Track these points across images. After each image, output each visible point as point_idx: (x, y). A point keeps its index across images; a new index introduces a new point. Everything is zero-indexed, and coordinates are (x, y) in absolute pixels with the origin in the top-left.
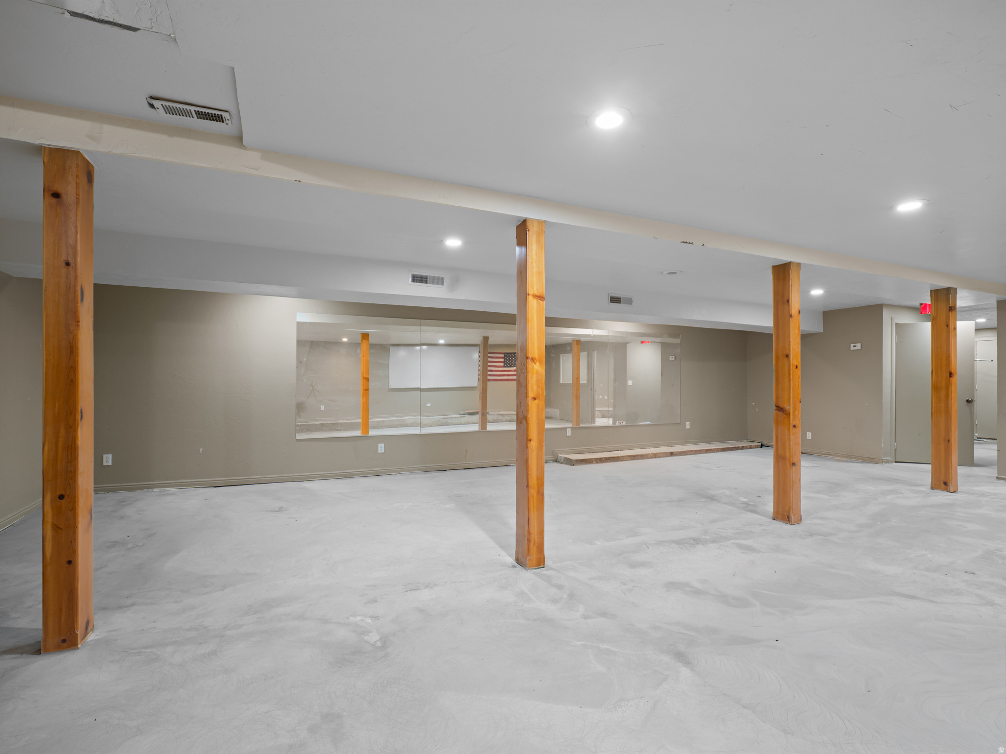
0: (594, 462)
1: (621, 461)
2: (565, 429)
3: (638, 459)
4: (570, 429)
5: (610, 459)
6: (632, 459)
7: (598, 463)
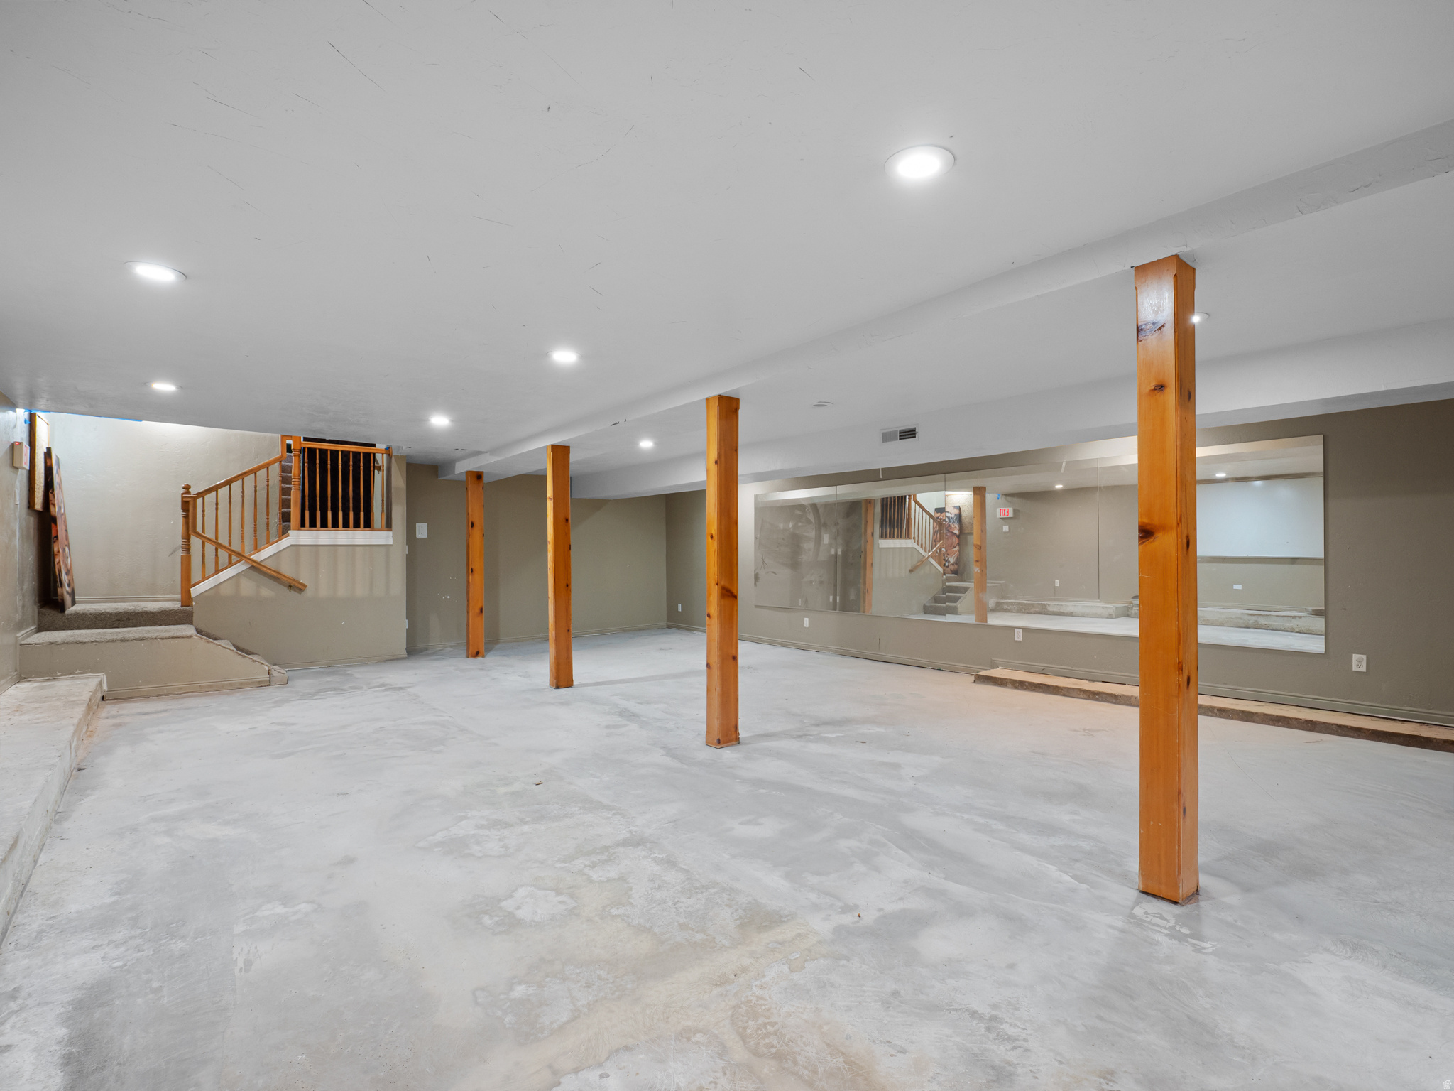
0: (1010, 685)
1: (1064, 695)
2: (1012, 628)
3: (1102, 701)
4: (1021, 630)
5: (1040, 687)
6: (1089, 698)
7: (1016, 688)
